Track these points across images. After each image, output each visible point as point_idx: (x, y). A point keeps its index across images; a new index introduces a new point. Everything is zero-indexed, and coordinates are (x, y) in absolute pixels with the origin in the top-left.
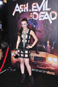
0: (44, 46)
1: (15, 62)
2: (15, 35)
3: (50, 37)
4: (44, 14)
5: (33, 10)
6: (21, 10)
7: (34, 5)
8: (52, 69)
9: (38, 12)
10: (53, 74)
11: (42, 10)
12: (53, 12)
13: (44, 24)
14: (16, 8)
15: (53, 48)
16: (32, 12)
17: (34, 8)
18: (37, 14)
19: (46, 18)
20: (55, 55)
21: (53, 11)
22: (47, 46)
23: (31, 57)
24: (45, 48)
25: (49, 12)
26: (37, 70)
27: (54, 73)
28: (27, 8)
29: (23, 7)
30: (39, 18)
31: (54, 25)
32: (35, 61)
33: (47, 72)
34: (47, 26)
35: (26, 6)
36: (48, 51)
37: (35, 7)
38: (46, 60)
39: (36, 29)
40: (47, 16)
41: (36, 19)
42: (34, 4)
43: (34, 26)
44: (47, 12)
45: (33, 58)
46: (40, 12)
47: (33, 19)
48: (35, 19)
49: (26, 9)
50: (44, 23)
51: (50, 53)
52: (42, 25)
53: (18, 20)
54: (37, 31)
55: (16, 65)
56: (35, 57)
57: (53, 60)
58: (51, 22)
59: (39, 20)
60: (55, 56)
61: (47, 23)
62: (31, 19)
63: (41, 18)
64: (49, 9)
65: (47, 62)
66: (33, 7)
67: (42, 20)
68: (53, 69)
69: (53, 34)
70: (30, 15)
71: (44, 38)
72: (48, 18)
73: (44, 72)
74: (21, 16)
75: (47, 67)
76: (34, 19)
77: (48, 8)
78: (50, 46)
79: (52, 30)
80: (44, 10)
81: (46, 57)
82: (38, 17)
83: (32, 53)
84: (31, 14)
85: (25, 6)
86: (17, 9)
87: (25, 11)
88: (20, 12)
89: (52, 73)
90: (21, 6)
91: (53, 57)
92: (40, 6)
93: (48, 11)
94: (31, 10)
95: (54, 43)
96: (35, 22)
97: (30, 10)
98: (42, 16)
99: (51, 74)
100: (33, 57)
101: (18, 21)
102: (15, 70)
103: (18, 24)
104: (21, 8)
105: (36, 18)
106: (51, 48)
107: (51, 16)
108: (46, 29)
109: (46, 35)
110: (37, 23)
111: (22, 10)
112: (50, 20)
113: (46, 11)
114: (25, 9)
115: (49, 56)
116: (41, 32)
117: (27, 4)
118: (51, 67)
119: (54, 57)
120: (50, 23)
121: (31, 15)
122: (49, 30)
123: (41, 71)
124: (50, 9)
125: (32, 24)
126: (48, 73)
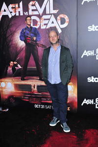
1: (6, 97)
2: (4, 53)
4: (49, 19)
5: (31, 13)
6: (11, 12)
7: (32, 5)
9: (39, 16)
10: (68, 110)
11: (44, 13)
12: (62, 16)
14: (3, 9)
16: (30, 16)
17: (33, 10)
18: (37, 19)
23: (32, 87)
25: (56, 16)
26: (43, 107)
27: (69, 108)
28: (21, 9)
29: (15, 8)
30: (41, 25)
31: (64, 35)
32: (38, 92)
35: (19, 7)
37: (34, 8)
39: (37, 42)
40: (53, 23)
41: (37, 27)
42: (31, 3)
43: (35, 38)
44: (53, 16)
45: (36, 89)
46: (42, 15)
47: (31, 27)
48: (35, 27)
49: (19, 12)
53: (8, 28)
54: (39, 45)
55: (9, 101)
56: (38, 87)
58: (60, 31)
59: (42, 28)
62: (29, 27)
63: (45, 24)
64: (55, 12)
66: (31, 8)
67: (46, 29)
70: (26, 20)
72: (55, 24)
74: (12, 22)
76: (33, 27)
77: (54, 9)
80: (48, 12)
82: (39, 23)
83: (34, 80)
84: (28, 18)
85: (17, 6)
86: (5, 11)
87: (17, 14)
88: (10, 16)
90: (11, 6)
92: (41, 6)
93: (54, 14)
94: (28, 13)
96: (36, 32)
97: (26, 13)
98: (46, 22)
100: (36, 87)
101: (7, 30)
102: (8, 110)
103: (7, 35)
104: (11, 10)
105: (36, 25)
107: (59, 22)
110: (38, 32)
111: (13, 12)
112: (58, 27)
113: (51, 14)
114: (17, 11)
117: (21, 4)
121: (28, 21)
123: (48, 107)
124: (57, 11)
125: (31, 34)
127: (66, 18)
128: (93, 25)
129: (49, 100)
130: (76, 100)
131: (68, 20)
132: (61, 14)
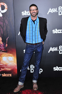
3: (2, 33)
8: (8, 70)
10: (10, 76)
15: (7, 45)
20: (10, 53)
21: (2, 3)
27: (11, 74)
31: (5, 18)
33: (2, 75)
36: (1, 49)
51: (4, 52)
57: (8, 60)
60: (11, 55)
65: (2, 63)
68: (10, 70)
69: (5, 29)
75: (2, 69)
78: (3, 43)
79: (3, 24)
89: (9, 74)
91: (7, 56)
95: (7, 40)
99: (7, 76)
106: (4, 46)
115: (3, 55)
118: (7, 67)
119: (9, 56)
126: (4, 75)
127: (5, 5)
128: (25, 11)
130: (16, 68)
131: (7, 7)
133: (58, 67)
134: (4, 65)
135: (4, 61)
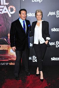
0: (5, 39)
4: (3, 8)
12: (11, 7)
13: (3, 18)
19: (5, 12)
22: (8, 38)
24: (6, 40)
31: (13, 18)
34: (7, 19)
38: (8, 52)
50: (3, 16)
52: (2, 18)
61: (6, 17)
64: (7, 4)
65: (9, 54)
67: (1, 14)
71: (5, 31)
72: (7, 12)
73: (7, 64)
75: (9, 59)
81: (8, 49)
107: (10, 10)
108: (6, 23)
109: (6, 28)
116: (1, 25)
118: (13, 58)
120: (9, 16)
122: (8, 23)
123: (3, 64)
124: (8, 3)
127: (14, 8)
128: (30, 13)
129: (4, 59)
131: (15, 10)
132: (10, 5)
133: (55, 58)
134: (11, 56)
135: (11, 53)
